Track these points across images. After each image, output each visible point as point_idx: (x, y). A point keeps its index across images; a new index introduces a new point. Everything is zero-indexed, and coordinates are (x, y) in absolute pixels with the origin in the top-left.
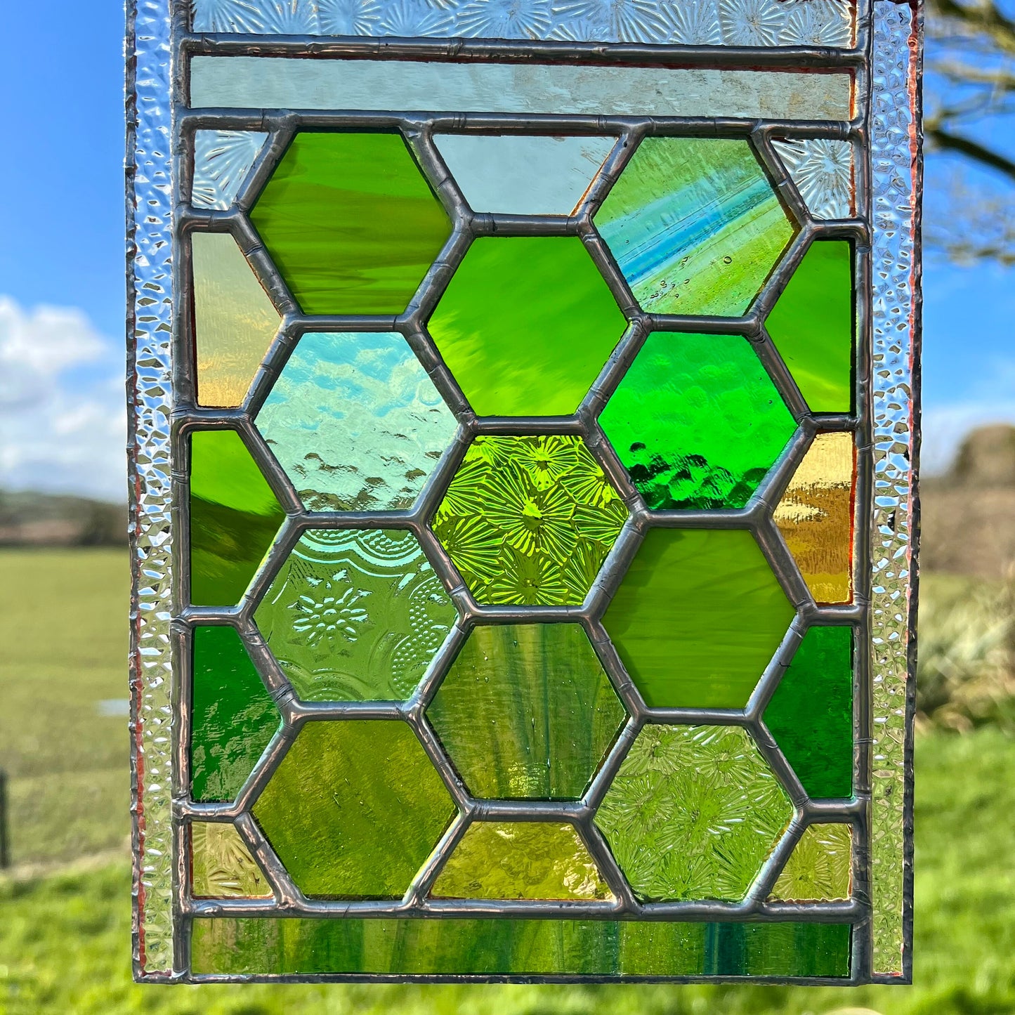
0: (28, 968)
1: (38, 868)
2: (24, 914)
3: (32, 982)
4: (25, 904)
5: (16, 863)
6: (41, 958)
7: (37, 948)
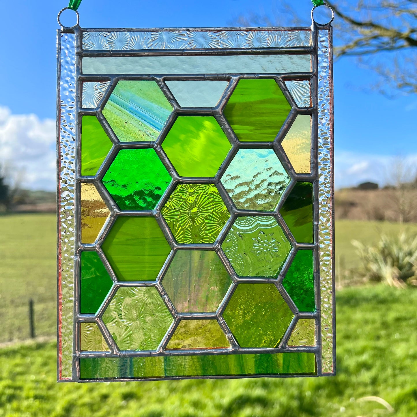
0: (43, 376)
1: (46, 338)
2: (41, 356)
3: (44, 382)
4: (41, 352)
5: (37, 336)
6: (48, 372)
7: (46, 369)
